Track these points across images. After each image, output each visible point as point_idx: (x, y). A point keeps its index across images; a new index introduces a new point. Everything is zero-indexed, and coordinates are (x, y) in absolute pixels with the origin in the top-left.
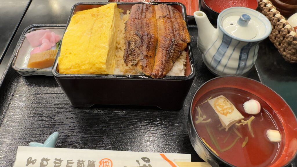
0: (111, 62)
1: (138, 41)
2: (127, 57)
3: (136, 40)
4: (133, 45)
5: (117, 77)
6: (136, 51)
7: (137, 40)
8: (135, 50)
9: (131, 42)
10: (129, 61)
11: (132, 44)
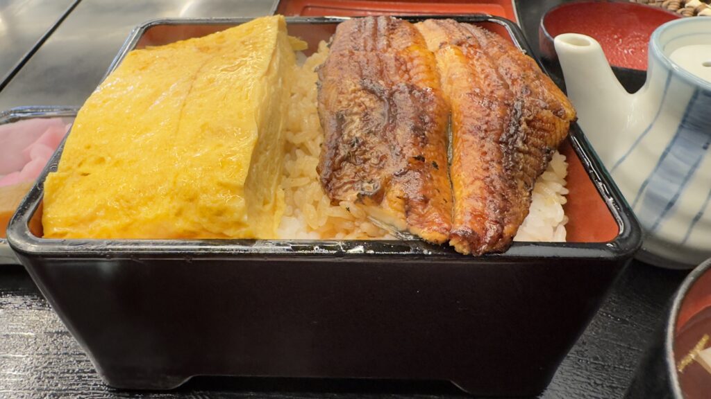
0: (265, 191)
1: (373, 113)
2: (336, 168)
3: (366, 108)
4: (356, 124)
5: (295, 248)
6: (371, 148)
7: (372, 110)
8: (364, 143)
9: (345, 117)
10: (345, 184)
11: (353, 121)
